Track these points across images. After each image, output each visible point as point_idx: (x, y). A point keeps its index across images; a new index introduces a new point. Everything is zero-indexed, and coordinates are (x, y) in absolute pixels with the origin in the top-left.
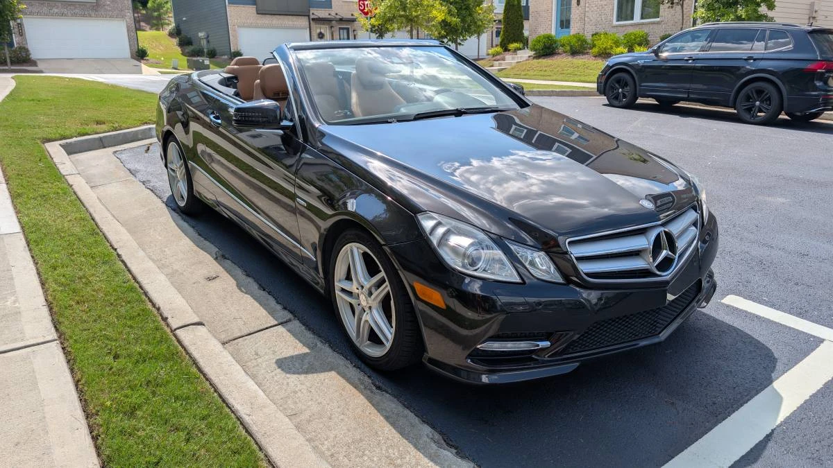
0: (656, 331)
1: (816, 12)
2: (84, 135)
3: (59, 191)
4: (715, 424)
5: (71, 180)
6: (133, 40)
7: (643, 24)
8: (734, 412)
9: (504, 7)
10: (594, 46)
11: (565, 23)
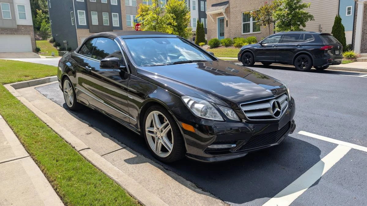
0: (275, 141)
1: (322, 28)
2: (20, 81)
3: (15, 102)
4: (301, 174)
5: (19, 98)
6: (34, 44)
7: (254, 34)
8: (307, 170)
9: (196, 29)
10: (235, 43)
11: (222, 34)
